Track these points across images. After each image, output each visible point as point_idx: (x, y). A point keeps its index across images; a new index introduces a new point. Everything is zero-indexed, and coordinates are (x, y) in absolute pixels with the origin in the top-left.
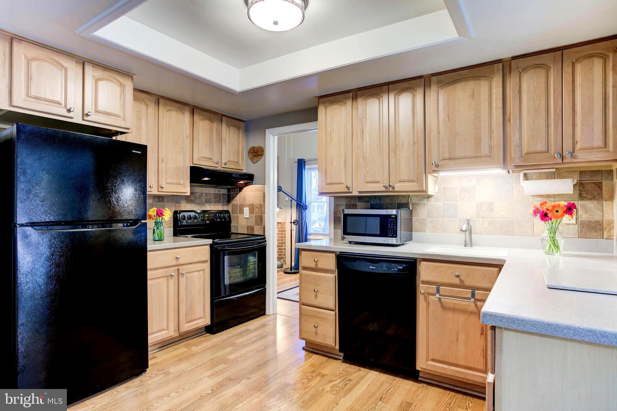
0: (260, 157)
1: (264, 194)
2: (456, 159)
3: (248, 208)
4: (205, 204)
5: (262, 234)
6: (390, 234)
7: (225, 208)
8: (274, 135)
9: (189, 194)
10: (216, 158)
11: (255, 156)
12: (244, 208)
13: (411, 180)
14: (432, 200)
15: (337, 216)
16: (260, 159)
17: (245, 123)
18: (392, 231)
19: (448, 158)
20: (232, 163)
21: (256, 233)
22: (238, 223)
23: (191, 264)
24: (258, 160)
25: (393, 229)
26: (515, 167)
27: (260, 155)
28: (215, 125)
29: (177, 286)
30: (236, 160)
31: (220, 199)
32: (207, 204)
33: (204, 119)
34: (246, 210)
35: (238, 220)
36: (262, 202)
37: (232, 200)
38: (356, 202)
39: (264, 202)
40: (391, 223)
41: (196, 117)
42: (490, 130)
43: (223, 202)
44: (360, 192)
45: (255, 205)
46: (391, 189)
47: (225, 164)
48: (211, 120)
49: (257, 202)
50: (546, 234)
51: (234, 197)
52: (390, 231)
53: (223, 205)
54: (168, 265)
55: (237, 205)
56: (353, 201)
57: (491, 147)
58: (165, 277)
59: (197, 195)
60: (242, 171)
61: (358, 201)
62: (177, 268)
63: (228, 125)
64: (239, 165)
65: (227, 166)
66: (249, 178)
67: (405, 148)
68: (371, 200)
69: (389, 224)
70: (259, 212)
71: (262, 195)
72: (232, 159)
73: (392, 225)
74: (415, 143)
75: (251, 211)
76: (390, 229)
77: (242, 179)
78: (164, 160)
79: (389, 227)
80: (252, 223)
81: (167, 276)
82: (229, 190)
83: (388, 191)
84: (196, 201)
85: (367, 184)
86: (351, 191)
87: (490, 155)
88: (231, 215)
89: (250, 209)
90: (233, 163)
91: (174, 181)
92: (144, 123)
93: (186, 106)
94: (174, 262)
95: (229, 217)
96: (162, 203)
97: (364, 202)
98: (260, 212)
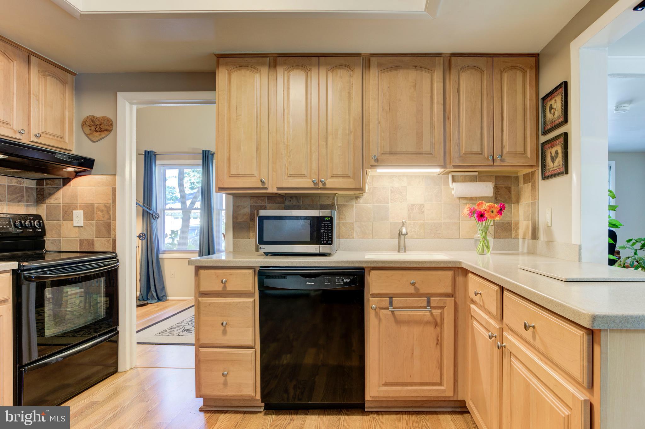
0: (106, 133)
1: (114, 190)
2: (396, 154)
3: (82, 211)
5: (111, 250)
6: (323, 241)
7: (34, 211)
8: (131, 103)
10: (17, 124)
11: (96, 131)
12: (74, 211)
13: (346, 175)
14: (361, 201)
15: (238, 221)
16: (105, 137)
17: (74, 77)
18: (326, 237)
19: (389, 152)
20: (50, 137)
21: (98, 248)
22: (60, 235)
24: (101, 137)
25: (328, 235)
26: (453, 167)
27: (106, 130)
28: (15, 66)
30: (58, 133)
31: (22, 196)
34: (78, 214)
35: (60, 231)
36: (110, 201)
37: (47, 198)
38: (266, 203)
39: (114, 201)
40: (325, 227)
42: (431, 126)
43: (27, 201)
44: (279, 188)
45: (95, 206)
46: (320, 186)
47: (38, 137)
49: (100, 201)
50: (479, 235)
51: (50, 194)
52: (323, 237)
53: (28, 205)
55: (58, 207)
56: (260, 202)
57: (432, 144)
61: (268, 201)
63: (43, 73)
64: (65, 142)
65: (40, 140)
66: (85, 164)
67: (339, 136)
68: (285, 201)
69: (323, 228)
70: (103, 217)
71: (110, 192)
72: (50, 131)
73: (326, 230)
74: (351, 132)
75: (89, 217)
76: (323, 235)
79: (322, 231)
80: (90, 234)
82: (40, 182)
83: (317, 188)
85: (289, 178)
86: (266, 186)
87: (431, 153)
88: (46, 222)
89: (85, 214)
90: (53, 137)
95: (43, 227)
97: (276, 203)
98: (107, 216)
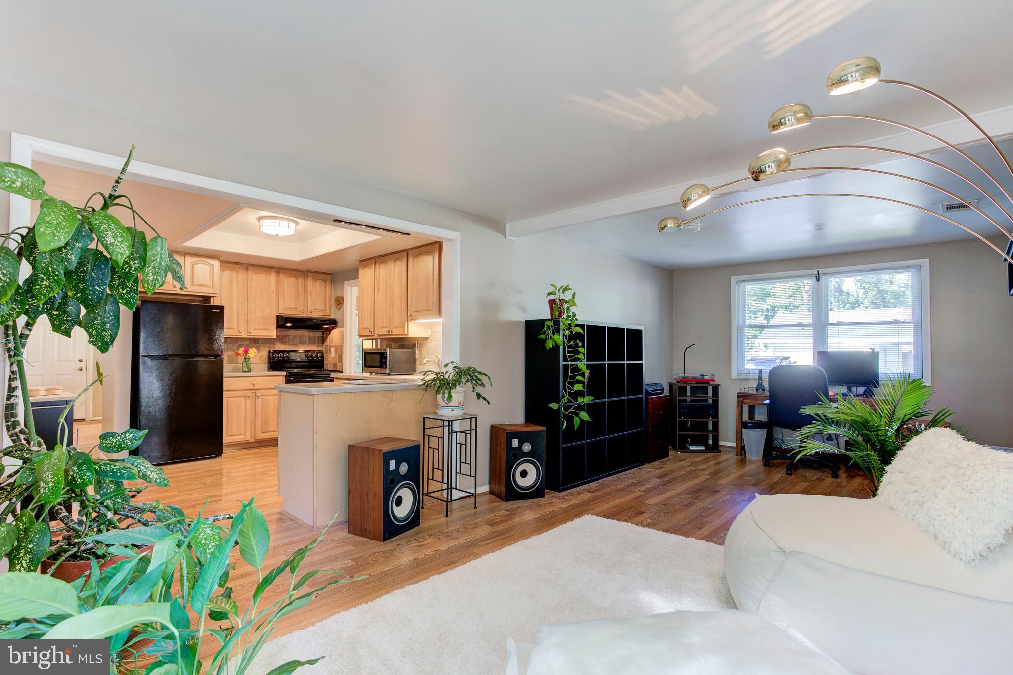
0: (341, 305)
1: (343, 336)
4: (299, 345)
6: (384, 366)
7: (320, 348)
8: (349, 287)
9: (275, 337)
10: (301, 308)
11: (338, 304)
14: (429, 340)
16: (341, 307)
17: (333, 275)
20: (318, 310)
21: (339, 369)
22: (328, 362)
23: (267, 389)
24: (339, 307)
27: (341, 303)
28: (301, 281)
29: (254, 404)
30: (323, 308)
31: (315, 341)
32: (302, 345)
33: (290, 277)
34: (333, 349)
35: (328, 359)
36: (342, 342)
37: (324, 341)
41: (282, 276)
43: (318, 343)
44: (379, 335)
45: (338, 346)
46: (390, 333)
47: (311, 312)
48: (296, 277)
49: (339, 342)
51: (326, 339)
53: (318, 346)
54: (246, 388)
55: (328, 346)
58: (243, 396)
59: (291, 337)
60: (330, 317)
62: (254, 391)
63: (315, 279)
64: (327, 312)
65: (313, 314)
66: (333, 323)
69: (384, 359)
70: (340, 351)
72: (318, 308)
74: (402, 300)
75: (336, 351)
76: (384, 363)
77: (327, 324)
78: (252, 312)
79: (384, 361)
80: (336, 362)
81: (245, 396)
82: (323, 334)
84: (290, 342)
85: (380, 329)
86: (373, 334)
88: (324, 354)
89: (335, 349)
90: (320, 310)
91: (261, 327)
92: (235, 286)
93: (272, 269)
94: (251, 387)
95: (322, 357)
96: (257, 344)
